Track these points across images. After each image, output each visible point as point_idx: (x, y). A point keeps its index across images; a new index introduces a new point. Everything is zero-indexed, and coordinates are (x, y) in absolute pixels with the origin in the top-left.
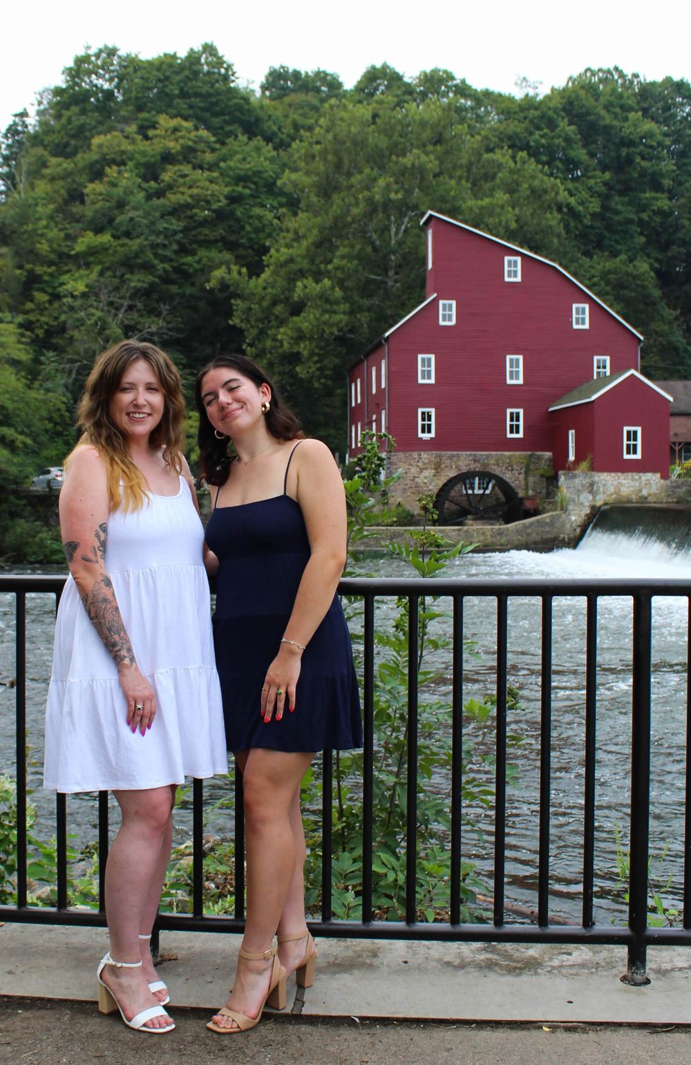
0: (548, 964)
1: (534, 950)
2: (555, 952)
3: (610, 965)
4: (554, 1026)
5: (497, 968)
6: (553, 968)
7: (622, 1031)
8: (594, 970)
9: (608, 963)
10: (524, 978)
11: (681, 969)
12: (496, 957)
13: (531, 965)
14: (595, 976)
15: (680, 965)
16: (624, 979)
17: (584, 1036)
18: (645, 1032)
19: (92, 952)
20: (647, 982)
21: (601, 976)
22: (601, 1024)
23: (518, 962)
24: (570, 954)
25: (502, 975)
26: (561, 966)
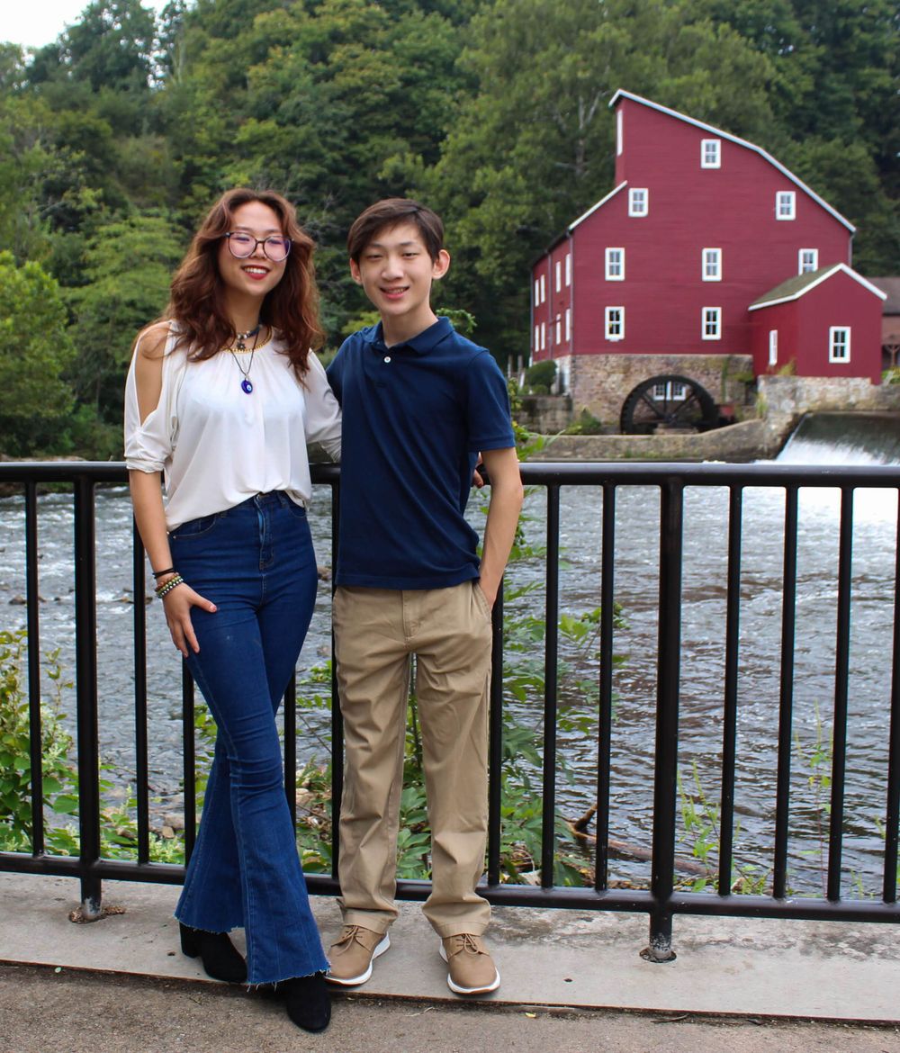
0: (559, 931)
1: (547, 915)
2: (574, 917)
3: (634, 935)
4: (540, 1010)
5: (495, 936)
6: (564, 936)
7: (620, 1019)
8: (611, 941)
9: (632, 933)
10: (525, 948)
11: (718, 943)
12: (499, 921)
13: (539, 932)
14: (611, 950)
15: (719, 937)
16: (645, 954)
17: (573, 1024)
18: (649, 1020)
19: (32, 902)
20: (672, 957)
21: (619, 949)
22: (598, 1009)
23: (523, 928)
24: (589, 920)
25: (499, 944)
26: (574, 935)
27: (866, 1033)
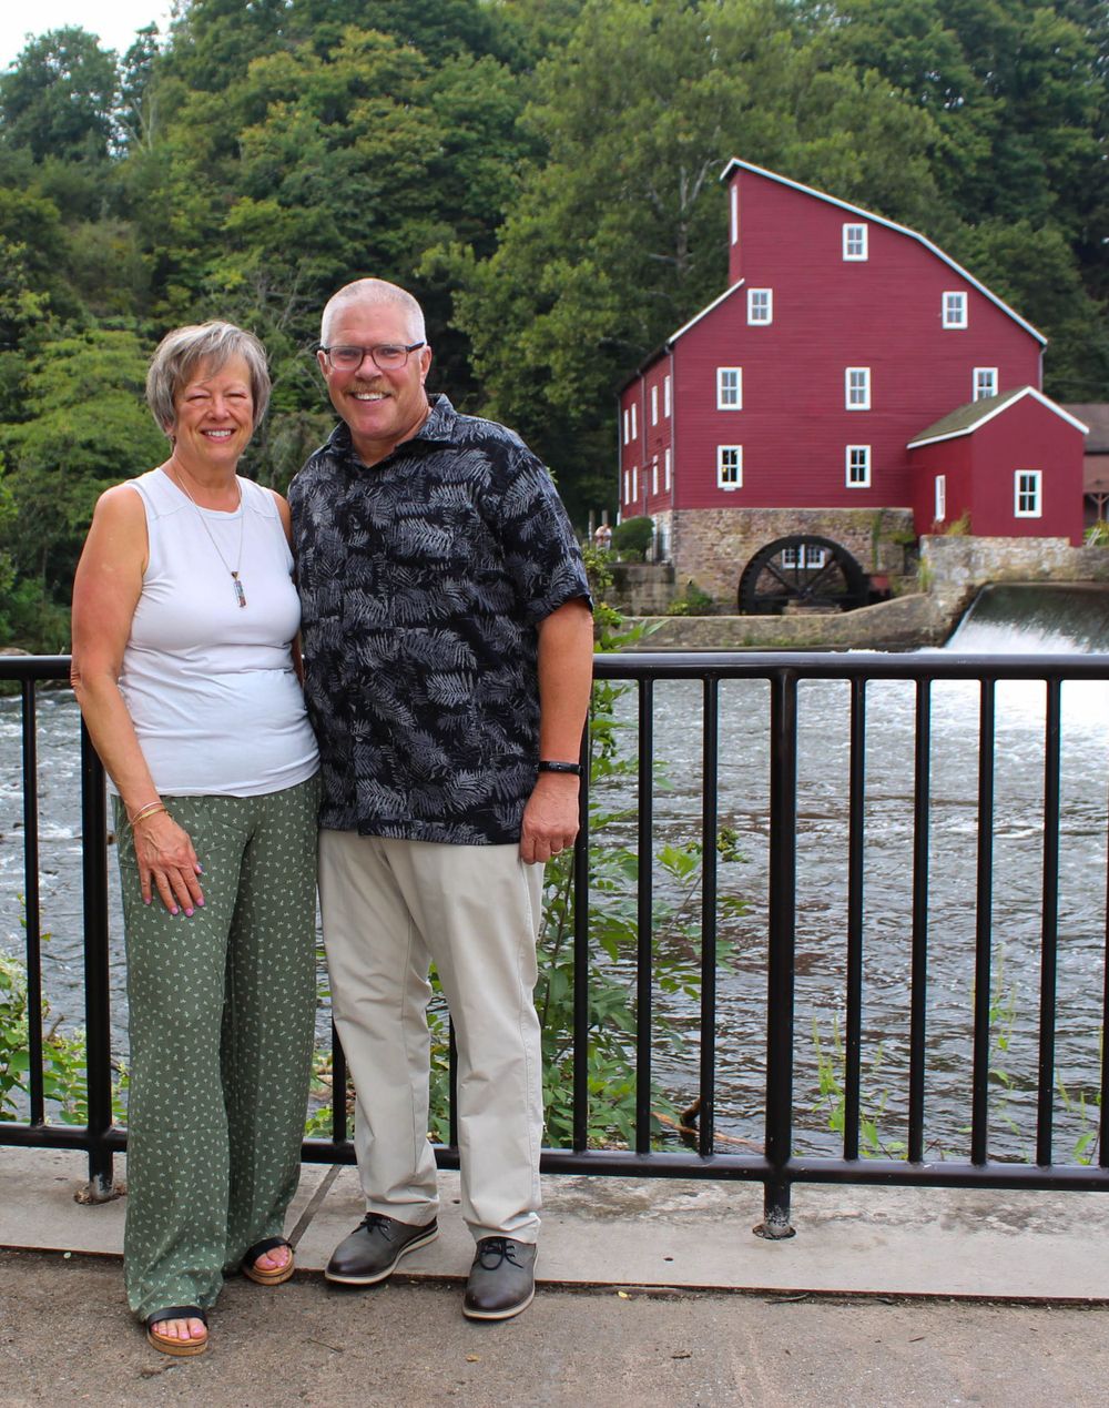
0: (659, 1207)
1: (644, 1188)
2: (675, 1191)
3: (746, 1210)
4: (635, 1291)
5: (583, 1213)
6: (663, 1212)
7: (729, 1300)
8: (720, 1217)
9: (743, 1208)
10: (618, 1225)
11: (845, 1218)
12: (587, 1197)
13: (635, 1208)
14: (718, 1226)
15: (846, 1212)
16: (759, 1230)
17: (672, 1306)
18: (762, 1301)
19: (28, 1182)
20: (791, 1233)
21: (728, 1226)
22: (703, 1289)
23: (615, 1204)
24: (693, 1195)
25: (586, 1221)
26: (676, 1211)
27: (1014, 1311)
